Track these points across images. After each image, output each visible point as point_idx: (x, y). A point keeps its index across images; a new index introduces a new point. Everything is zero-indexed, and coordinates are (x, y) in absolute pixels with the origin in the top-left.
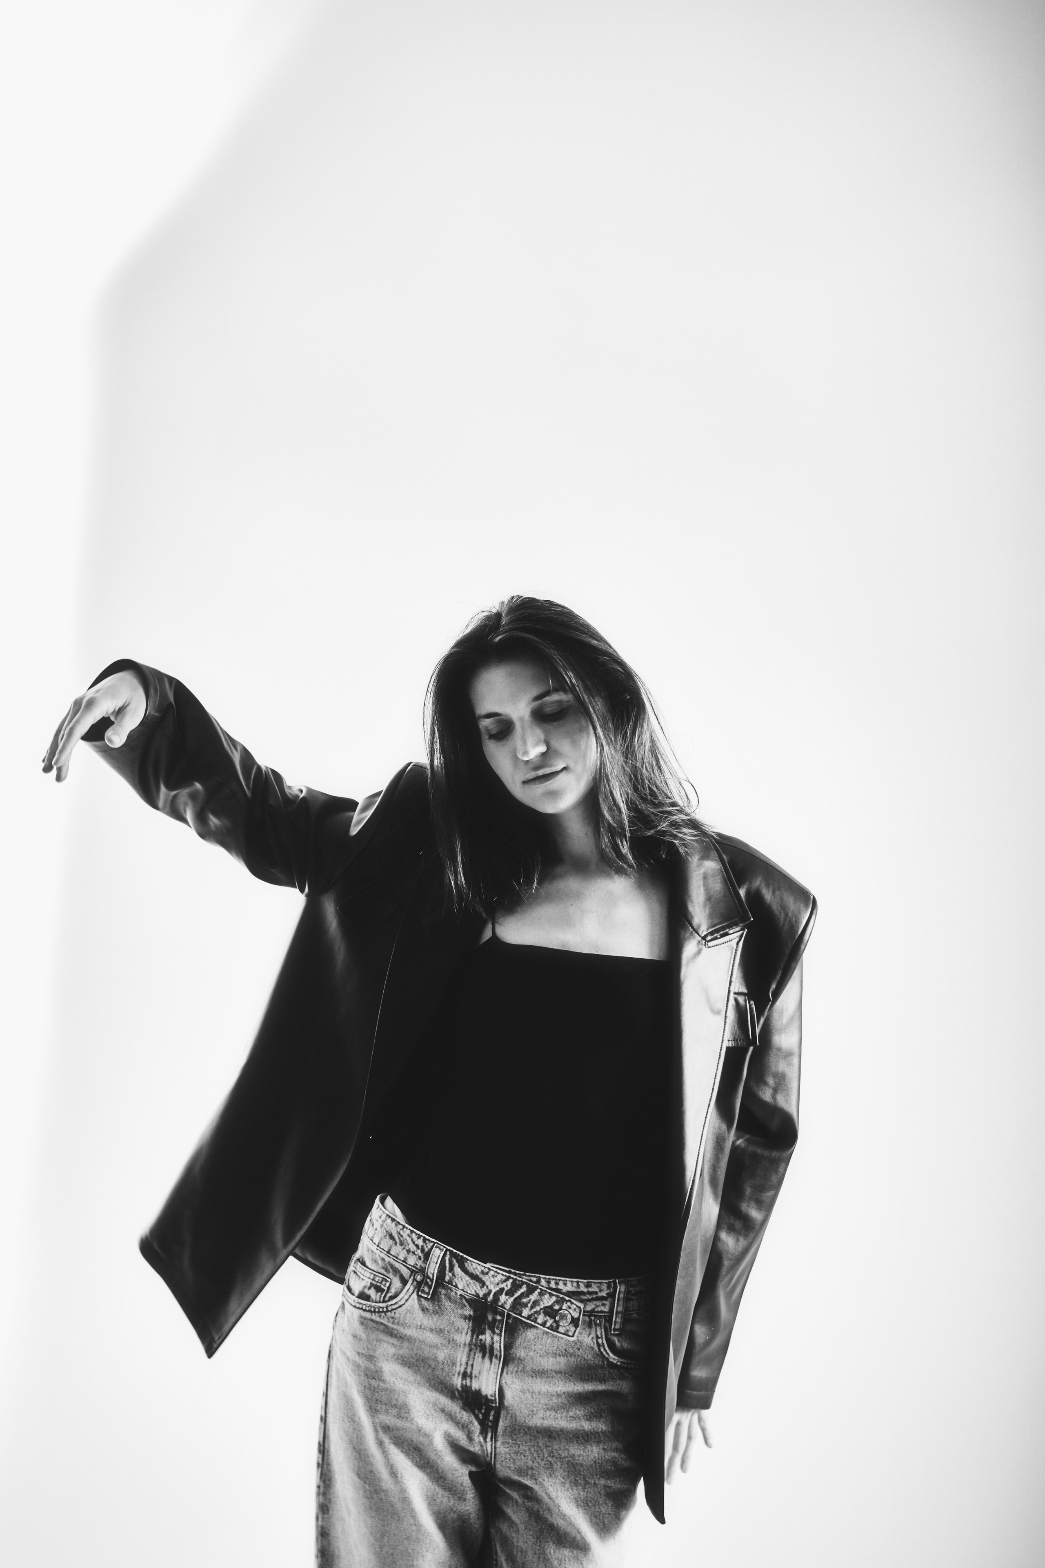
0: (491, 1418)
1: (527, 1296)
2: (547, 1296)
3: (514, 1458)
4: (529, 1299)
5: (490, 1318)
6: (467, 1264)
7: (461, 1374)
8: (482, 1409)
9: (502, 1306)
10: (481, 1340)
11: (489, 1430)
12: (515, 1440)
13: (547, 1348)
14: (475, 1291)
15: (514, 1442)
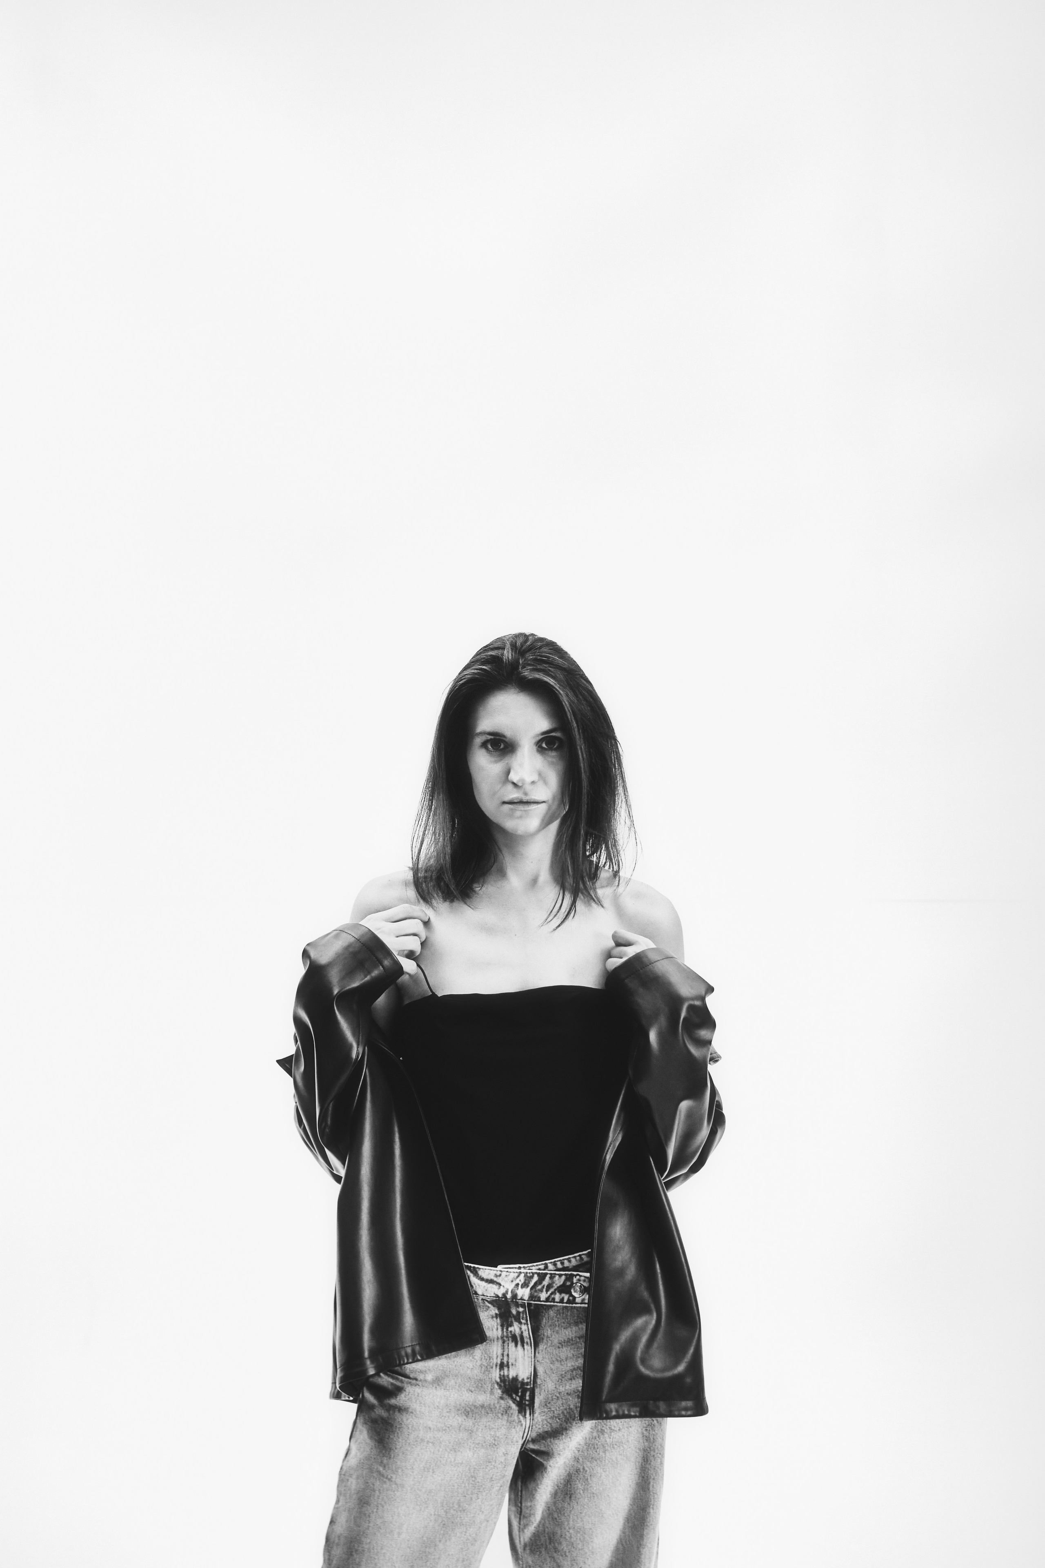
0: (527, 1398)
1: (541, 1283)
2: (557, 1277)
3: (550, 1422)
4: (542, 1285)
5: (514, 1312)
6: (480, 1273)
7: (498, 1365)
8: (518, 1392)
9: (521, 1299)
10: (511, 1332)
11: (527, 1408)
12: (550, 1408)
13: (569, 1320)
14: (494, 1294)
15: (549, 1410)
